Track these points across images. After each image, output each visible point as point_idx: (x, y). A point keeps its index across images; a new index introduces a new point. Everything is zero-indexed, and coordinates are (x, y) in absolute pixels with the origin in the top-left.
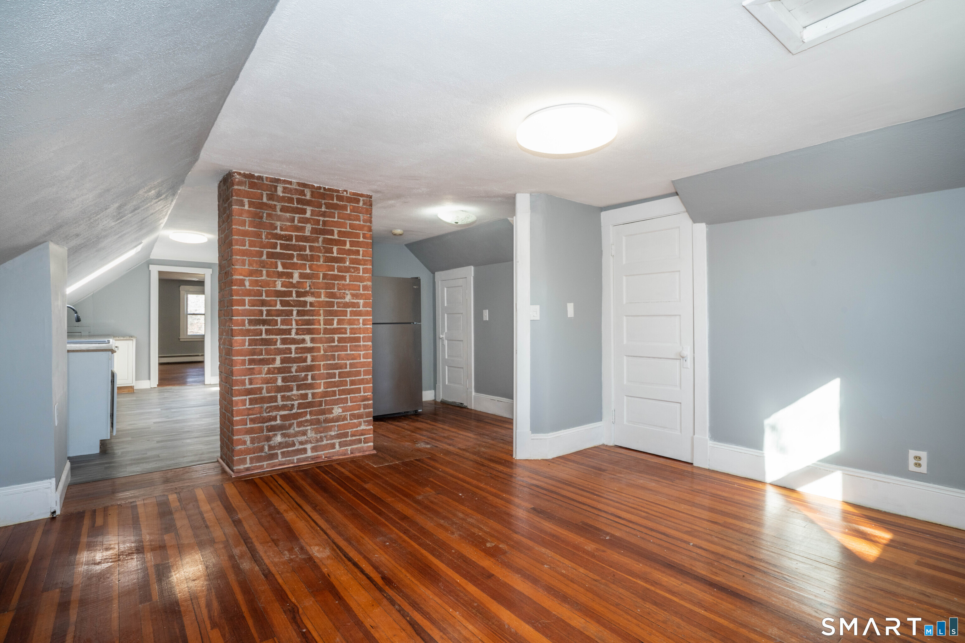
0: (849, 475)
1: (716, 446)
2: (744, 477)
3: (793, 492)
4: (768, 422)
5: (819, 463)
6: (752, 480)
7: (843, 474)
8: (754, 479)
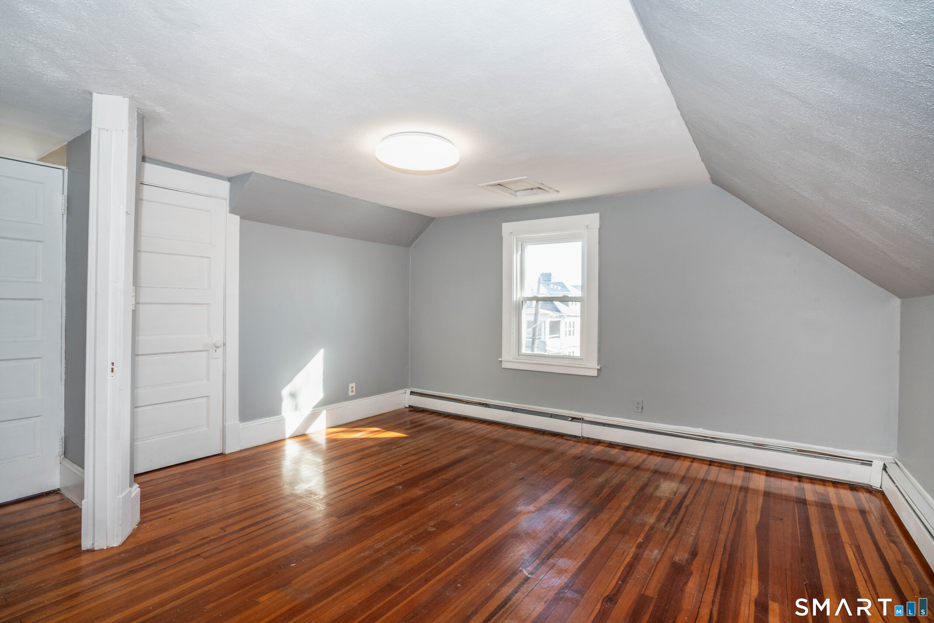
0: (329, 410)
1: (245, 426)
2: (269, 442)
3: (305, 436)
4: (285, 392)
5: (315, 409)
6: (275, 441)
7: (327, 410)
8: (276, 440)
